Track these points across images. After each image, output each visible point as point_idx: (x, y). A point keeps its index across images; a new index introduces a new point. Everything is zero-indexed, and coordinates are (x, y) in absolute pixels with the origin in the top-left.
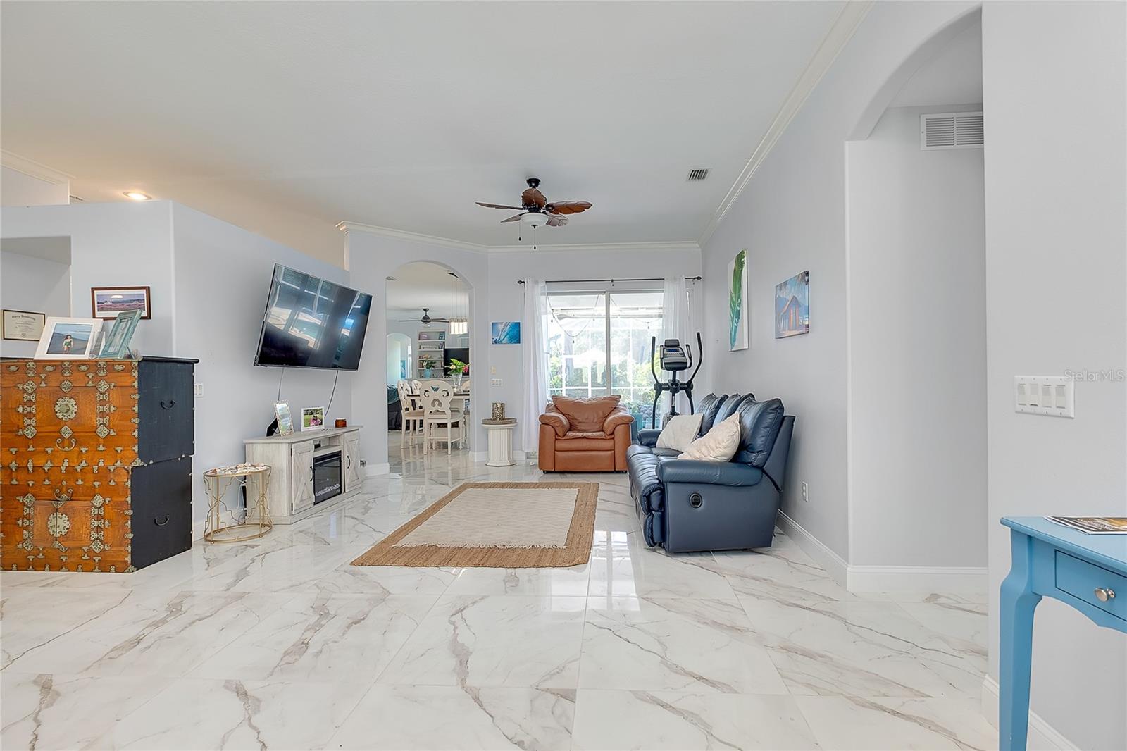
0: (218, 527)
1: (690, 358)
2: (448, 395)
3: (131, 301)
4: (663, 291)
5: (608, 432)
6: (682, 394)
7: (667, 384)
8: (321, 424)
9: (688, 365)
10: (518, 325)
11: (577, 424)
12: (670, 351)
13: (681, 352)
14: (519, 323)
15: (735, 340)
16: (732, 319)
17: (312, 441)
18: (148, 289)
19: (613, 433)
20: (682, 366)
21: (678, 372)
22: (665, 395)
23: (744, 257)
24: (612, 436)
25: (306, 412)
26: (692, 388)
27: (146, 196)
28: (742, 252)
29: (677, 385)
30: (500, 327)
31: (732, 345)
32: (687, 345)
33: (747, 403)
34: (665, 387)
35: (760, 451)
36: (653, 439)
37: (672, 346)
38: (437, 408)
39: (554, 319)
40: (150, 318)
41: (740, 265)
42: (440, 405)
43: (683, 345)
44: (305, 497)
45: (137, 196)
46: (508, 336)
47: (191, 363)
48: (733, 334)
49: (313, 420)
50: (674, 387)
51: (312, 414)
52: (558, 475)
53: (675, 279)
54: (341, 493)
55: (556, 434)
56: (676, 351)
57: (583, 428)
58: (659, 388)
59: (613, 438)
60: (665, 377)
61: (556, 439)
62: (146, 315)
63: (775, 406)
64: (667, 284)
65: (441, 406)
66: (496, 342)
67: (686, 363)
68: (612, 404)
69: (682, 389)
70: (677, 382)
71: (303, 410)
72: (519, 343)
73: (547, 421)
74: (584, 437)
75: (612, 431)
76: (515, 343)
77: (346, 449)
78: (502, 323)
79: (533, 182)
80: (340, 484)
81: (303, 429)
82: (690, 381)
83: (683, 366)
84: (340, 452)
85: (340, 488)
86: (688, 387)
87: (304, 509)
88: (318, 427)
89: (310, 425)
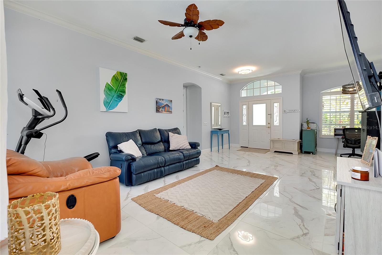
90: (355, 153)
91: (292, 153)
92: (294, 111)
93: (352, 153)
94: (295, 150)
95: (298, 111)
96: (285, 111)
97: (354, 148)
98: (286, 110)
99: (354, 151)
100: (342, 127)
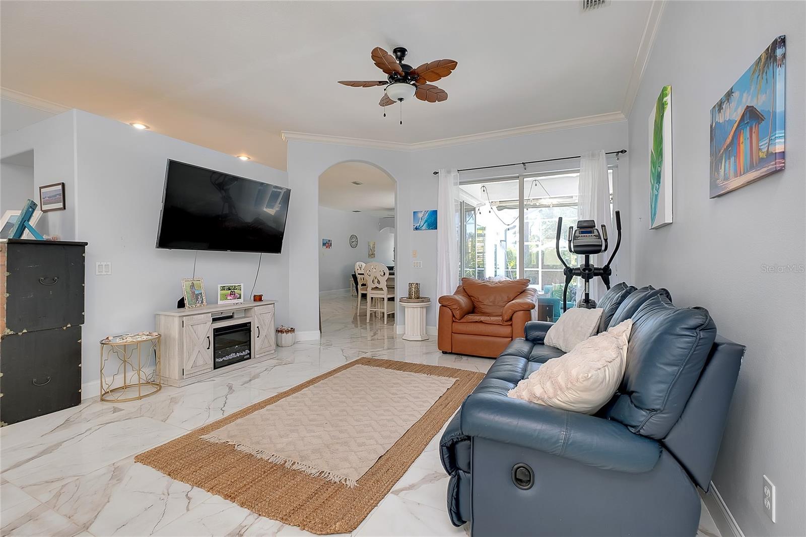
0: (125, 383)
1: (606, 240)
2: (384, 274)
3: (55, 196)
4: (578, 171)
5: (506, 318)
6: (596, 280)
7: (578, 269)
8: (240, 298)
9: (603, 248)
10: (435, 212)
11: (481, 306)
12: (582, 233)
13: (596, 233)
14: (437, 211)
15: (655, 215)
16: (653, 186)
17: (210, 314)
18: (63, 185)
19: (511, 319)
20: (596, 250)
21: (591, 256)
22: (578, 282)
23: (666, 95)
24: (510, 323)
25: (223, 288)
26: (610, 274)
27: (146, 126)
28: (664, 89)
29: (590, 270)
30: (420, 215)
31: (653, 219)
32: (603, 226)
33: (652, 304)
34: (576, 272)
35: (654, 410)
36: (542, 333)
37: (586, 227)
38: (377, 285)
39: (491, 210)
40: (65, 208)
41: (661, 107)
42: (379, 282)
43: (598, 226)
44: (200, 362)
45: (139, 126)
46: (426, 223)
47: (82, 245)
48: (653, 206)
49: (231, 294)
50: (587, 272)
51: (230, 289)
52: (453, 357)
53: (593, 155)
54: (250, 358)
55: (454, 316)
56: (590, 232)
57: (487, 311)
58: (570, 273)
59: (511, 325)
60: (576, 261)
61: (453, 321)
62: (62, 207)
63: (693, 322)
64: (583, 161)
65: (379, 284)
66: (416, 229)
67: (601, 246)
68: (520, 288)
69: (596, 275)
70: (590, 267)
71: (219, 286)
72: (437, 229)
73: (445, 304)
74: (481, 322)
75: (509, 318)
76: (432, 229)
77: (256, 321)
78: (422, 211)
79: (399, 51)
80: (250, 350)
81: (220, 302)
82: (608, 266)
83: (598, 248)
84: (250, 323)
85: (250, 354)
86: (605, 273)
87: (199, 373)
88: (236, 301)
89: (226, 299)
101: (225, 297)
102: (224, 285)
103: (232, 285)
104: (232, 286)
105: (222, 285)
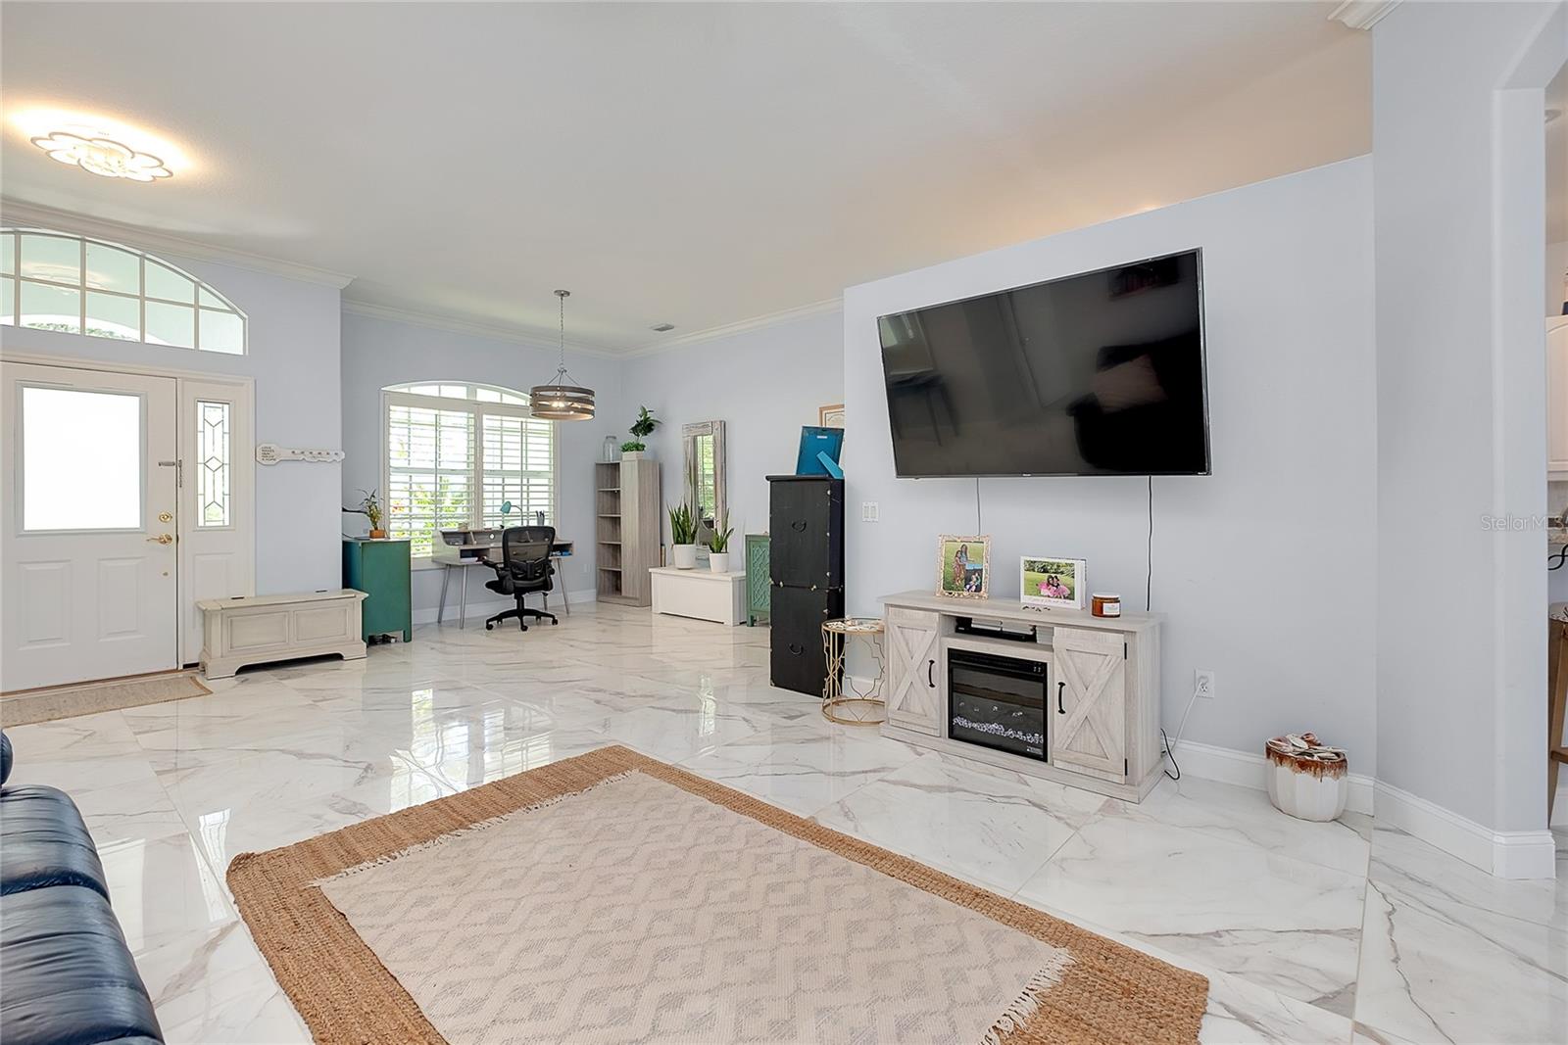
17: (938, 614)
25: (1031, 566)
47: (827, 480)
49: (1049, 584)
51: (1045, 571)
54: (1043, 758)
71: (1023, 559)
77: (1056, 665)
80: (1045, 738)
81: (1025, 599)
84: (1042, 665)
85: (1044, 748)
88: (1061, 603)
89: (1039, 594)
90: (526, 607)
91: (338, 657)
92: (318, 457)
93: (516, 608)
94: (351, 638)
95: (335, 458)
96: (267, 453)
97: (519, 594)
98: (273, 447)
99: (520, 602)
100: (457, 526)
101: (1035, 589)
102: (1033, 559)
103: (1051, 560)
104: (1053, 564)
105: (1028, 559)
